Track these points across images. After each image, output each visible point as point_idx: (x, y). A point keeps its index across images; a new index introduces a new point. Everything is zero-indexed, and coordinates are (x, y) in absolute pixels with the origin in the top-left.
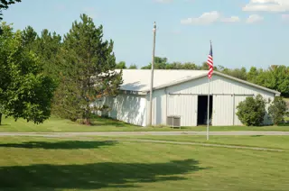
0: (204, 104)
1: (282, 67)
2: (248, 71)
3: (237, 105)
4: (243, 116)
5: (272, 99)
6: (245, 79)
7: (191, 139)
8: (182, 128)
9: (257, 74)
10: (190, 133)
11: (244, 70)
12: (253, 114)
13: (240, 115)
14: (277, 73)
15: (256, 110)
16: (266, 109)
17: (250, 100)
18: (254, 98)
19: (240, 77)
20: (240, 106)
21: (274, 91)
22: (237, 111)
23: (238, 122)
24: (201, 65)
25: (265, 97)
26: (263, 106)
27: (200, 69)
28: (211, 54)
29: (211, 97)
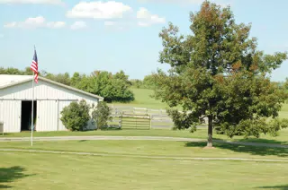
0: (28, 110)
1: (106, 73)
2: (71, 76)
3: (61, 110)
4: (66, 121)
5: (96, 104)
6: (69, 84)
7: (15, 146)
8: (5, 134)
9: (80, 80)
10: (13, 139)
11: (67, 75)
12: (77, 119)
13: (64, 120)
14: (100, 79)
15: (80, 115)
16: (90, 113)
17: (74, 105)
18: (78, 103)
19: (64, 82)
20: (65, 110)
21: (96, 96)
22: (61, 116)
23: (62, 128)
24: (24, 70)
25: (89, 102)
26: (87, 111)
27: (23, 74)
28: (36, 60)
29: (35, 102)
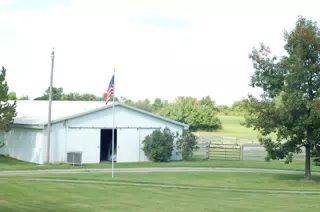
0: (108, 139)
1: (191, 98)
2: (152, 102)
3: (143, 139)
4: (149, 151)
5: (181, 133)
6: (150, 111)
7: (95, 177)
8: (85, 166)
9: (162, 106)
10: (92, 170)
11: (147, 101)
12: (161, 149)
13: (147, 150)
14: (184, 104)
15: (163, 145)
16: (174, 142)
17: (157, 133)
18: (162, 131)
19: (144, 109)
20: (147, 139)
21: (183, 124)
22: (143, 146)
23: (144, 158)
24: (101, 96)
25: (173, 130)
26: (172, 140)
29: (116, 131)
